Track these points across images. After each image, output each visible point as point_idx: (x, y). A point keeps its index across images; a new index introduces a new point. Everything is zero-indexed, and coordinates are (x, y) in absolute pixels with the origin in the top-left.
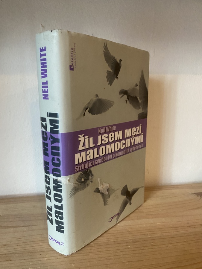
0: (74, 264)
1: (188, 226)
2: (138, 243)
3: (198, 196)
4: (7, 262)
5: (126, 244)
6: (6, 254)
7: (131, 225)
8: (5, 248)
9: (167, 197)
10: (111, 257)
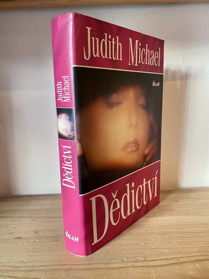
0: (109, 247)
2: (167, 235)
4: (55, 242)
5: (156, 235)
6: (53, 237)
7: (162, 221)
8: (53, 232)
9: (200, 198)
10: (142, 244)
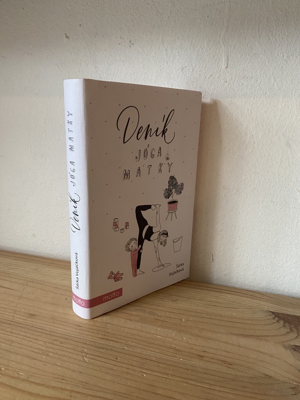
1: (199, 355)
3: (274, 318)
